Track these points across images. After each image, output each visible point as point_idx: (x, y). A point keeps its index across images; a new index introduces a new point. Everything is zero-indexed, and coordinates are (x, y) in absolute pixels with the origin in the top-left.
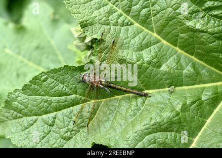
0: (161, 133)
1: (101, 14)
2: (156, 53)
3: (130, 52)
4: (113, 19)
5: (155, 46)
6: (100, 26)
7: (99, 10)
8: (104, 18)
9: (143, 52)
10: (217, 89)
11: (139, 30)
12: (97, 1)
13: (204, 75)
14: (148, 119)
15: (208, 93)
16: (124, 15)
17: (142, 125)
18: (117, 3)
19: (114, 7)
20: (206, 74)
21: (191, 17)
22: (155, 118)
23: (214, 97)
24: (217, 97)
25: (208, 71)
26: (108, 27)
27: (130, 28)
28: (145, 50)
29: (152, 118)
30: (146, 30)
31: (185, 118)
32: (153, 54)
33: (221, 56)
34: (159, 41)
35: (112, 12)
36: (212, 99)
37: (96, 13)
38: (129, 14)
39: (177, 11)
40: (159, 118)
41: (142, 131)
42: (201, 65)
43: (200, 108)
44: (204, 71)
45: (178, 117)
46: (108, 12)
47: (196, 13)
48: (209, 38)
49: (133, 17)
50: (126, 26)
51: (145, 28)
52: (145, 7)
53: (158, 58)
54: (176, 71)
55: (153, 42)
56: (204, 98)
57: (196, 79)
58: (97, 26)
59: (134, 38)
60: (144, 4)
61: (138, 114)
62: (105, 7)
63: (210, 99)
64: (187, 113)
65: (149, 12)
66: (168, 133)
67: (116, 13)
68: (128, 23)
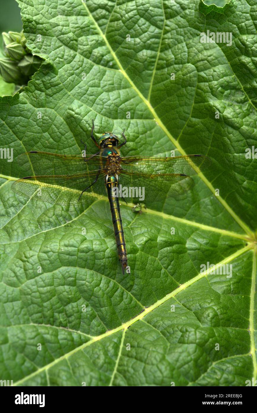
0: (91, 272)
1: (68, 26)
2: (138, 133)
3: (93, 112)
4: (85, 43)
5: (139, 121)
6: (58, 43)
7: (68, 17)
8: (71, 35)
9: (115, 121)
10: (218, 240)
11: (123, 83)
12: (69, 1)
13: (205, 208)
14: (78, 239)
15: (200, 240)
16: (108, 45)
17: (62, 243)
18: (104, 20)
19: (96, 25)
20: (210, 207)
21: (223, 93)
22: (92, 241)
23: (207, 250)
24: (212, 252)
25: (215, 202)
26: (72, 52)
27: (109, 72)
28: (119, 120)
29: (86, 239)
30: (134, 88)
31: (144, 264)
32: (130, 132)
33: (245, 183)
34: (149, 117)
35: (88, 31)
36: (203, 252)
37: (60, 19)
38: (117, 48)
39: (202, 74)
40: (98, 243)
41: (59, 253)
42: (207, 187)
43: (178, 259)
44: (207, 200)
45: (132, 255)
46: (82, 28)
47: (233, 91)
48: (238, 141)
49: (120, 55)
50: (103, 65)
51: (135, 83)
52: (149, 47)
53: (137, 143)
54: (160, 179)
55: (140, 113)
56: (189, 244)
57: (189, 208)
58: (54, 41)
59: (108, 91)
60: (149, 42)
61: (63, 225)
62: (79, 17)
63: (199, 249)
64: (150, 257)
65: (153, 60)
66: (104, 277)
67: (95, 37)
68: (108, 62)
